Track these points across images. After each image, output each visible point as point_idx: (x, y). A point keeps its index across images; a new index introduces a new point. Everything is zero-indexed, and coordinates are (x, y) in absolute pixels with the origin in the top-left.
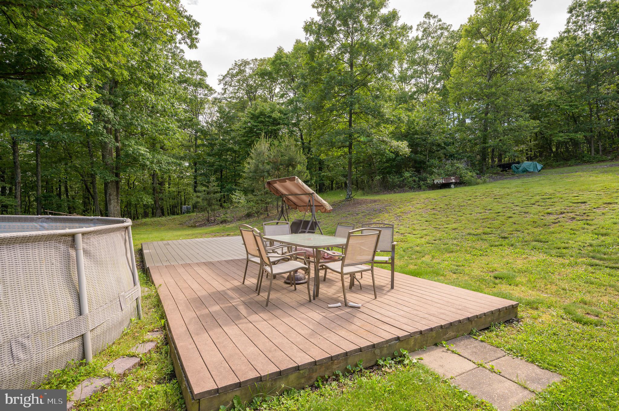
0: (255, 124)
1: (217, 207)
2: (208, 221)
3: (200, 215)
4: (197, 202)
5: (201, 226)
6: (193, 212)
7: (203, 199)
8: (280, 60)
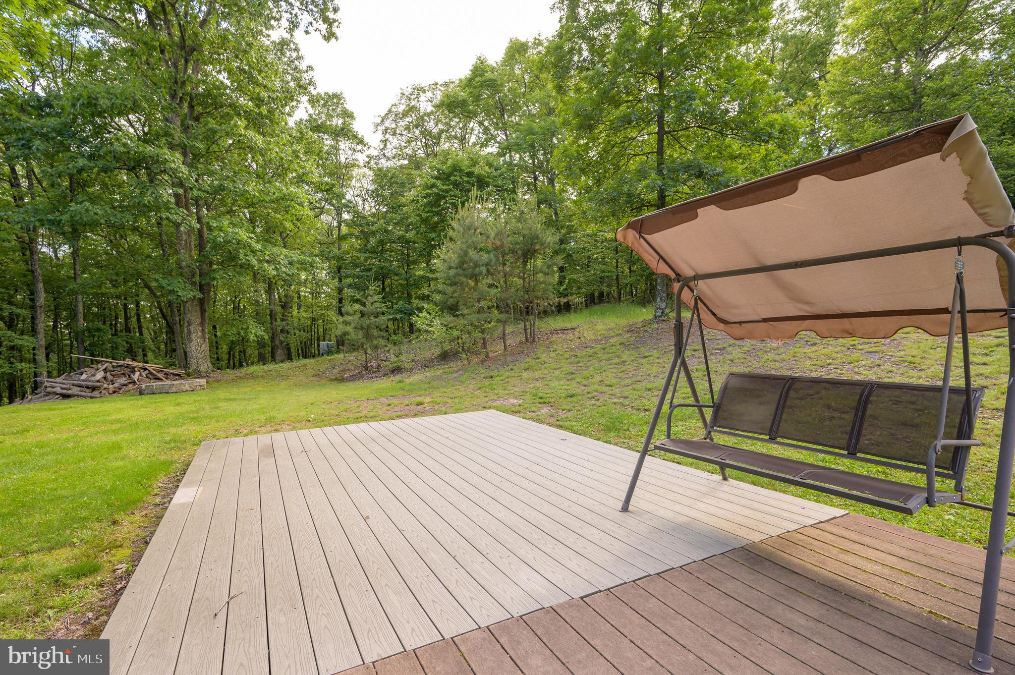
0: (445, 187)
1: (382, 342)
2: (366, 368)
3: (351, 357)
4: (346, 334)
5: (353, 379)
6: (338, 352)
7: (355, 328)
8: (482, 75)
